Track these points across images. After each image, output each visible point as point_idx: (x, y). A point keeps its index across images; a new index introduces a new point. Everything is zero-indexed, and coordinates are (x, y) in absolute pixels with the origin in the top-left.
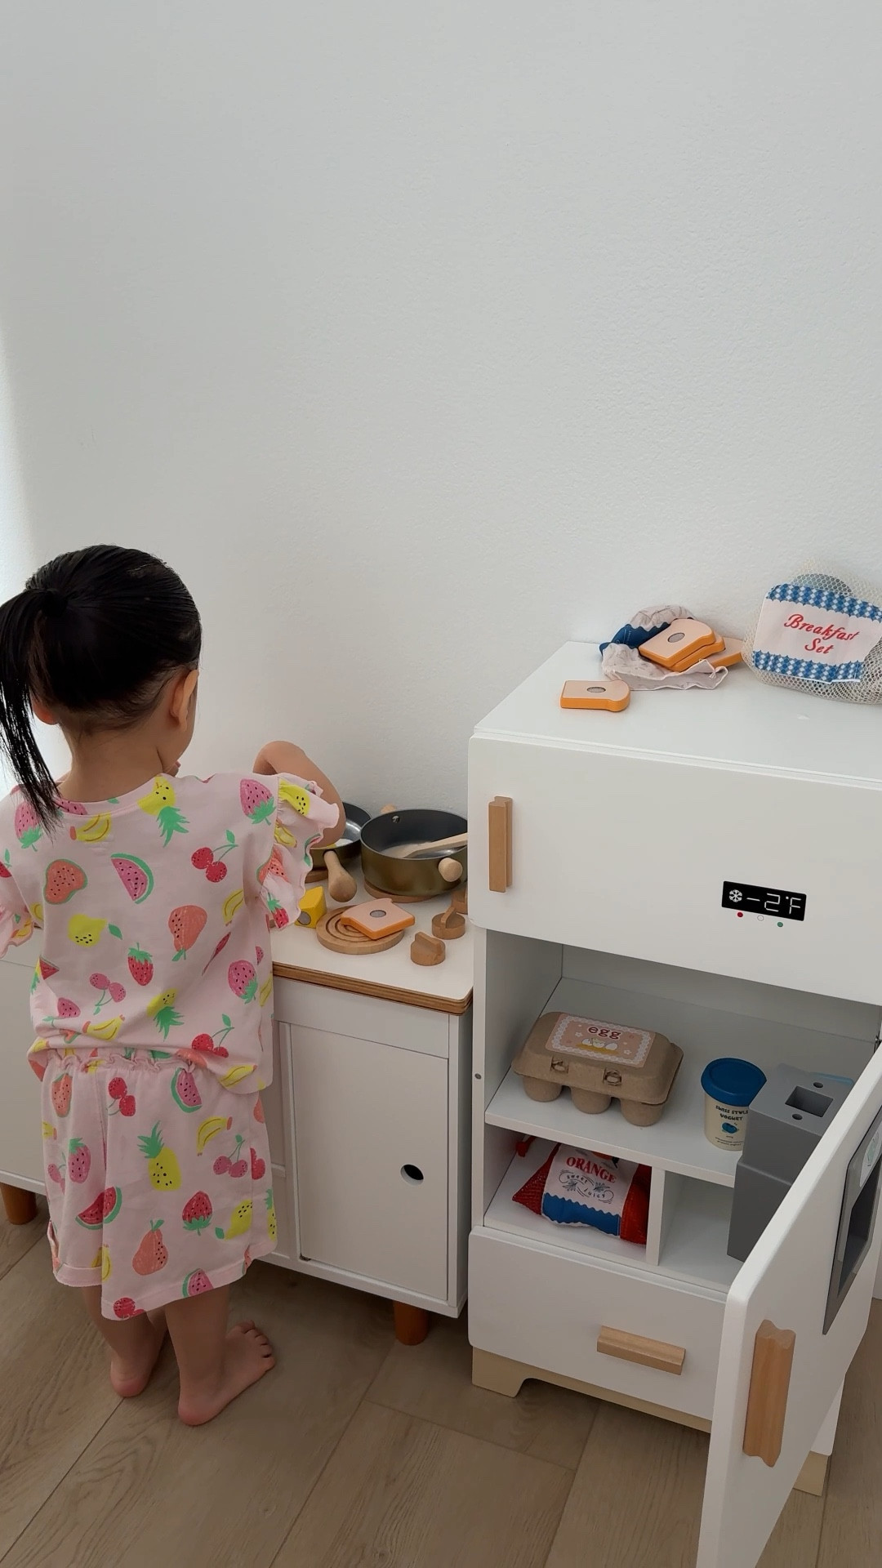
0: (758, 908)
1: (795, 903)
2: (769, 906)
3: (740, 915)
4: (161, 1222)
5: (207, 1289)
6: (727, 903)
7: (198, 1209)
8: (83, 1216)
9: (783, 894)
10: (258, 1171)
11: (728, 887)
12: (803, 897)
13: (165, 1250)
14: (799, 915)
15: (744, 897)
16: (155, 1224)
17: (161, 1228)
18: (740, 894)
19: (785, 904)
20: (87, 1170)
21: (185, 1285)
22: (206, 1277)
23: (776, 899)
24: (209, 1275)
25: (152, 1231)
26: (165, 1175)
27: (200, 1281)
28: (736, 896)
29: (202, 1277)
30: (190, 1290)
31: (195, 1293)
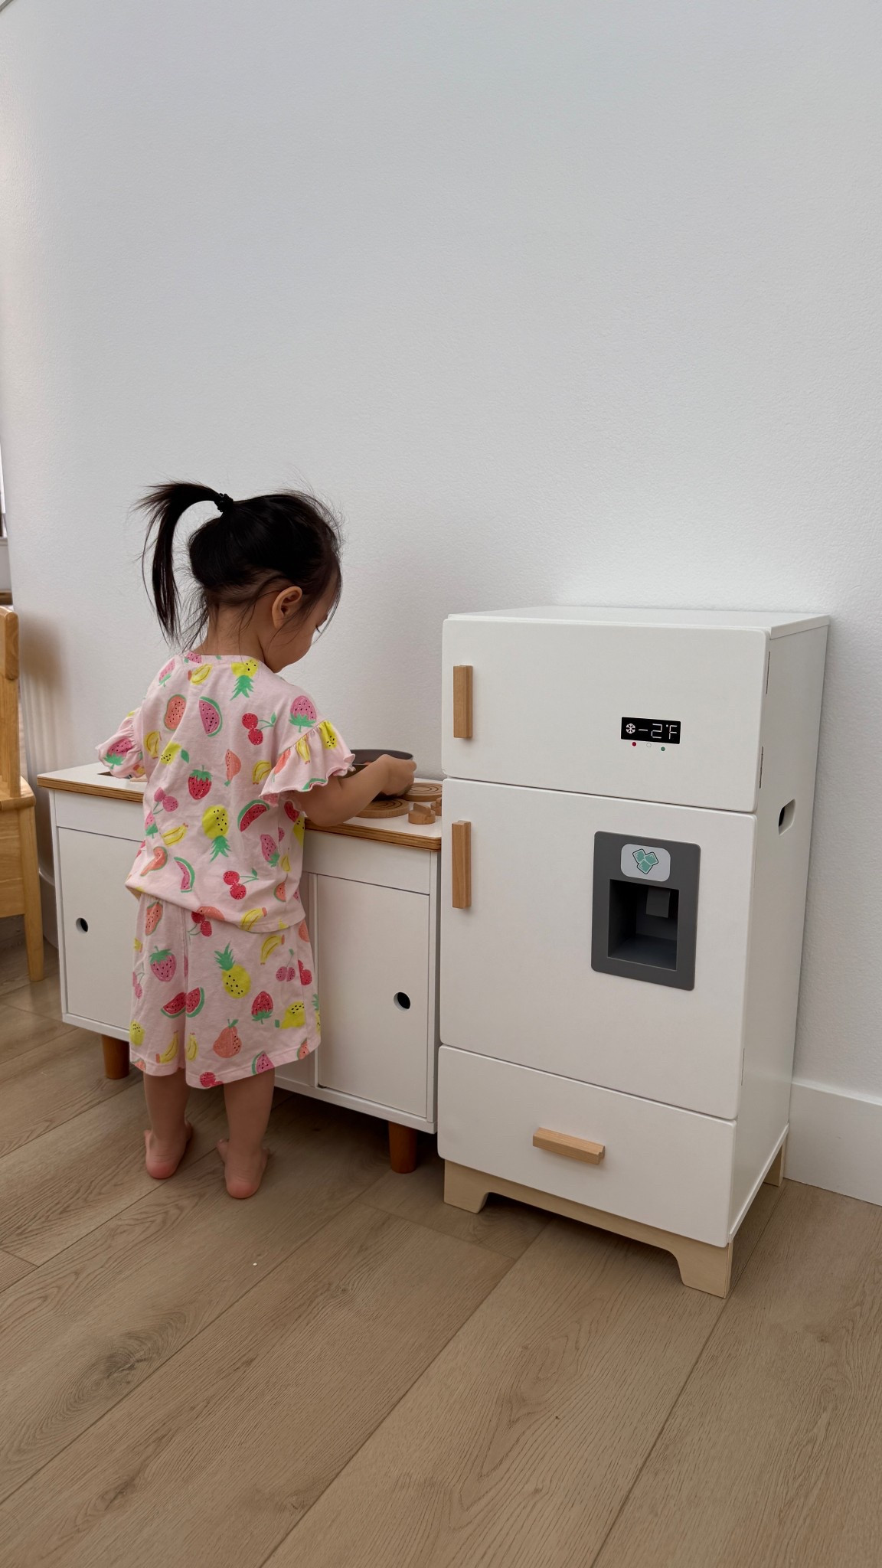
0: (646, 737)
1: (673, 729)
2: (655, 734)
3: (634, 744)
4: (235, 1021)
5: (269, 1067)
6: (625, 735)
7: (263, 1004)
8: (166, 1007)
9: (664, 722)
10: (306, 979)
11: (626, 721)
12: (678, 723)
13: (240, 1041)
14: (676, 739)
15: (636, 729)
16: (231, 1021)
17: (236, 1025)
18: (634, 727)
19: (666, 730)
20: (173, 973)
21: (253, 1065)
22: (267, 1058)
23: (659, 728)
24: (270, 1056)
25: (229, 1027)
26: (237, 986)
27: (264, 1062)
28: (631, 729)
29: (265, 1059)
30: (258, 1069)
31: (261, 1071)
